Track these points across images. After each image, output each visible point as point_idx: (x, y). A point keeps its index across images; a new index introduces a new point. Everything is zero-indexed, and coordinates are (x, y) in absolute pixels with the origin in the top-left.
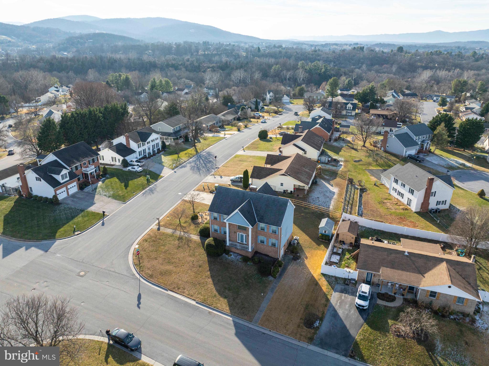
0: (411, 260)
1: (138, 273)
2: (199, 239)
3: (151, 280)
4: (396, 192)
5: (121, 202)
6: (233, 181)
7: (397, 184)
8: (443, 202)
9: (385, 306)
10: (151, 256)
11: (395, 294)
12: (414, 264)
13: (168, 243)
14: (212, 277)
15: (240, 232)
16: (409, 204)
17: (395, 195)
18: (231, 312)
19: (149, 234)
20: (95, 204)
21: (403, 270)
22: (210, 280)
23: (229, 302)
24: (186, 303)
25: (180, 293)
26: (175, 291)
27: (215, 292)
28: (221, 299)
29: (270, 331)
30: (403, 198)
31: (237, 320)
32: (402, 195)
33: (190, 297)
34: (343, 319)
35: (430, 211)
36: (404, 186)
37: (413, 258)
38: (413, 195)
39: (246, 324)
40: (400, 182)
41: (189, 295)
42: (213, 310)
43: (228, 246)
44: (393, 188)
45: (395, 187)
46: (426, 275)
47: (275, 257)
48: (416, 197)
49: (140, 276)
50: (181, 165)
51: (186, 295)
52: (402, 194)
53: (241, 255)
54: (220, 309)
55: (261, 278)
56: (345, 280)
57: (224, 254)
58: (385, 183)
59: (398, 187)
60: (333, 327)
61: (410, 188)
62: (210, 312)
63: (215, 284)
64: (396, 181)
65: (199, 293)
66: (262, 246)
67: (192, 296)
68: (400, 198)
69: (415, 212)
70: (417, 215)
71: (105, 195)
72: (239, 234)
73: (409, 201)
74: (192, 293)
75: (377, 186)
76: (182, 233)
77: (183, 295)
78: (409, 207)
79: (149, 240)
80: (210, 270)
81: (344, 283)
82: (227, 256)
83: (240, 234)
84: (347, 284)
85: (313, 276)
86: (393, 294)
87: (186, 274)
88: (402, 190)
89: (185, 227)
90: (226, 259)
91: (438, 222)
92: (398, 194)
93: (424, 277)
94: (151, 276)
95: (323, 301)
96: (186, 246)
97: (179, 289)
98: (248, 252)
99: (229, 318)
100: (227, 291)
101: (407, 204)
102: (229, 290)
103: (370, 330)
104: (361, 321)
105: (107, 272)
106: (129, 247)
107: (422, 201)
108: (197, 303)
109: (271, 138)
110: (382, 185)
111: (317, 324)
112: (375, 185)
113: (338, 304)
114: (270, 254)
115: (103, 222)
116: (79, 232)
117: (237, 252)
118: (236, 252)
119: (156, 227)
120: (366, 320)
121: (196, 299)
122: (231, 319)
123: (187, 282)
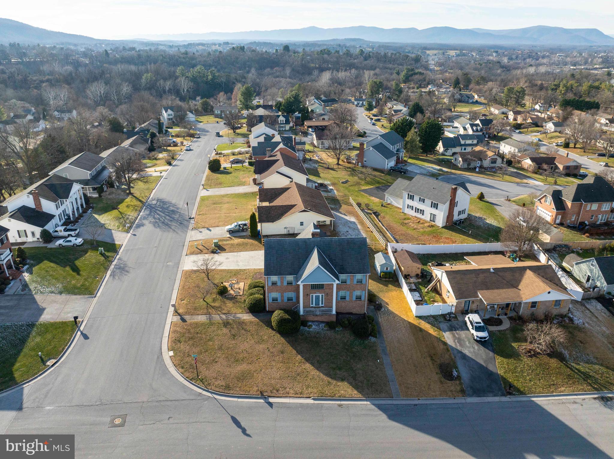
0: (499, 275)
1: (204, 390)
2: (254, 317)
3: (232, 392)
4: (412, 209)
5: (87, 296)
6: (231, 232)
7: (413, 200)
8: (463, 211)
9: (499, 331)
10: (205, 361)
11: (498, 315)
12: (504, 279)
13: (215, 335)
14: (307, 360)
15: (315, 293)
16: (432, 219)
17: (412, 213)
18: (362, 395)
19: (175, 332)
20: (44, 309)
21: (497, 288)
22: (308, 366)
23: (351, 384)
24: (302, 406)
25: (284, 396)
26: (275, 395)
27: (326, 378)
28: (339, 383)
29: (419, 399)
30: (423, 215)
31: (377, 402)
32: (422, 212)
33: (301, 396)
34: (473, 357)
35: (456, 224)
36: (423, 201)
37: (500, 274)
38: (437, 209)
39: (390, 402)
40: (416, 198)
41: (297, 394)
42: (340, 400)
43: (303, 316)
44: (408, 205)
45: (410, 205)
46: (520, 287)
47: (361, 313)
48: (441, 211)
49: (211, 393)
50: (134, 223)
51: (293, 395)
52: (421, 210)
53: (322, 322)
54: (347, 396)
55: (363, 343)
56: (444, 316)
57: (302, 328)
58: (392, 202)
59: (416, 204)
60: (471, 370)
61: (432, 202)
62: (340, 405)
63: (318, 369)
64: (411, 197)
65: (308, 387)
66: (343, 304)
67: (301, 393)
68: (419, 215)
69: (443, 227)
70: (447, 231)
71: (52, 292)
72: (312, 296)
73: (432, 216)
74: (298, 389)
75: (384, 206)
76: (224, 317)
77: (290, 397)
78: (433, 223)
79: (182, 339)
80: (299, 352)
81: (445, 319)
82: (306, 328)
83: (314, 295)
84: (449, 320)
85: (409, 323)
86: (497, 317)
87: (272, 369)
88: (421, 206)
89: (220, 307)
90: (309, 332)
91: (470, 233)
92: (415, 212)
93: (520, 290)
94: (228, 387)
95: (442, 346)
96: (243, 331)
97: (277, 391)
98: (331, 315)
99: (365, 403)
100: (338, 372)
101: (430, 220)
102: (340, 369)
103: (505, 360)
104: (491, 354)
105: (157, 404)
106: (158, 358)
107: (447, 214)
108: (314, 399)
109: (225, 168)
110: (389, 204)
111: (455, 373)
112: (382, 206)
113: (458, 344)
114: (354, 311)
115: (82, 333)
116: (54, 361)
117: (316, 319)
118: (314, 320)
119: (177, 319)
120: (493, 351)
121: (311, 396)
122: (368, 403)
123: (280, 378)
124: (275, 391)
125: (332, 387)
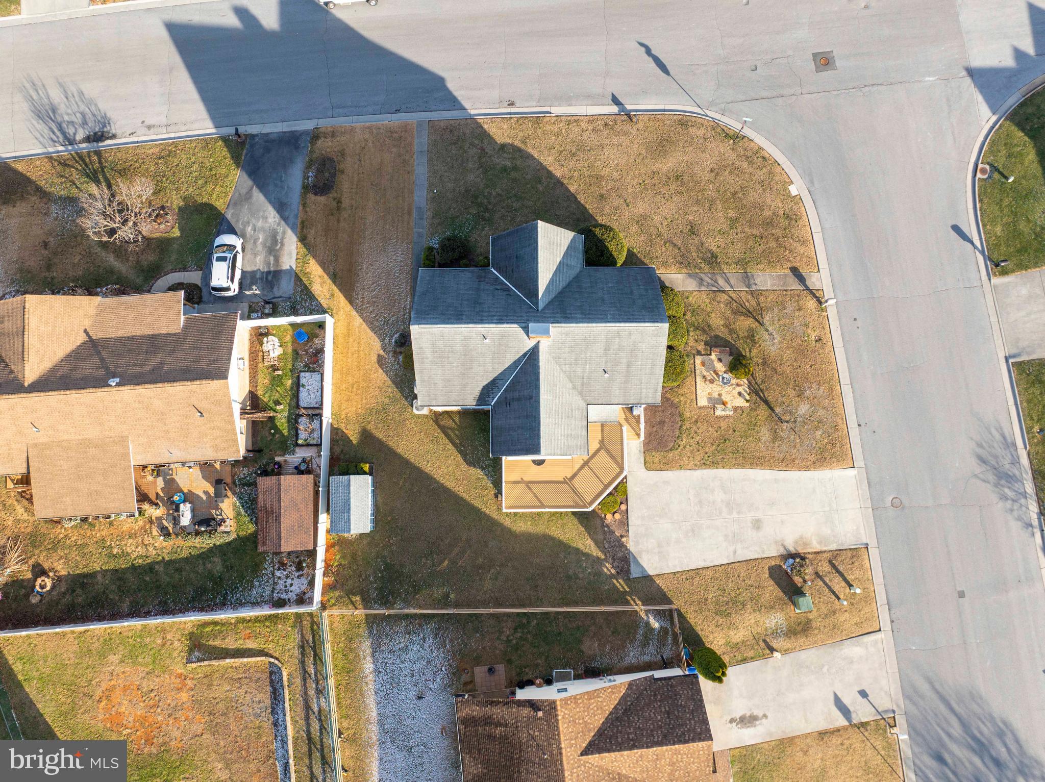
9: (185, 269)
12: (102, 360)
31: (455, 114)
33: (569, 118)
39: (435, 116)
41: (576, 121)
46: (82, 338)
93: (85, 331)
115: (971, 242)
121: (555, 118)
124: (610, 123)
125: (521, 134)
